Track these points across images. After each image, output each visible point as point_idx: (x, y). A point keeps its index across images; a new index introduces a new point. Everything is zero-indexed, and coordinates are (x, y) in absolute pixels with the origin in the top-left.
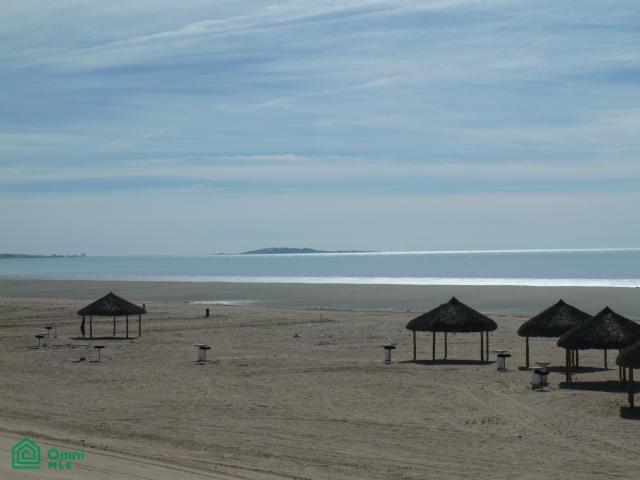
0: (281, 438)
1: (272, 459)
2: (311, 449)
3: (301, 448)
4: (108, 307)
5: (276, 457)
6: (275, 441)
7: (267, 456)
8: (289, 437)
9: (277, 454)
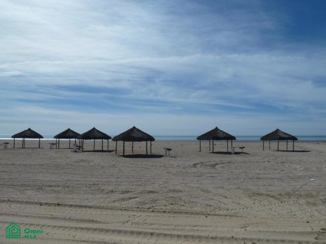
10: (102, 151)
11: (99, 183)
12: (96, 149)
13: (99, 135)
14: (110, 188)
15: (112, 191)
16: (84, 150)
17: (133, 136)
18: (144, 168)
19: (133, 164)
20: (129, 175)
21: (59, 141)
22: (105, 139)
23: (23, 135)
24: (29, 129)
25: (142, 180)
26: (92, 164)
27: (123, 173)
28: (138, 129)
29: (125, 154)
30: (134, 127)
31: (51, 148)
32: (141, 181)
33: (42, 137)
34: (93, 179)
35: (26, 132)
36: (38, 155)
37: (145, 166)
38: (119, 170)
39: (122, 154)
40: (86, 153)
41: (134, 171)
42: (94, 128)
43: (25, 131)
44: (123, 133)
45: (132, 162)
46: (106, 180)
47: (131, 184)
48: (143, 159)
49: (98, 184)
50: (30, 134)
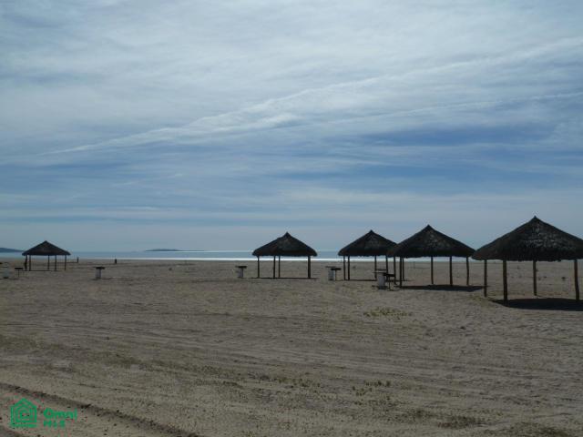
0: (152, 334)
1: (134, 370)
2: (196, 350)
3: (181, 349)
4: (43, 250)
5: (142, 366)
6: (144, 338)
7: (127, 363)
8: (166, 332)
9: (143, 359)
10: (451, 287)
11: (393, 380)
12: (436, 283)
13: (442, 245)
14: (418, 402)
15: (419, 413)
16: (404, 284)
17: (532, 246)
18: (556, 341)
19: (523, 327)
20: (495, 361)
21: (349, 262)
22: (459, 255)
23: (274, 248)
24: (287, 235)
25: (534, 382)
26: (406, 321)
27: (480, 353)
28: (546, 225)
29: (510, 298)
30: (535, 220)
31: (331, 280)
32: (527, 386)
33: (315, 254)
34: (384, 368)
35: (281, 242)
36: (293, 294)
37: (560, 335)
38: (472, 343)
39: (502, 298)
40: (406, 291)
41: (517, 349)
42: (429, 228)
43: (279, 239)
44: (505, 237)
45: (524, 321)
46: (417, 372)
47: (493, 393)
48: (559, 314)
49: (388, 384)
50: (288, 246)
